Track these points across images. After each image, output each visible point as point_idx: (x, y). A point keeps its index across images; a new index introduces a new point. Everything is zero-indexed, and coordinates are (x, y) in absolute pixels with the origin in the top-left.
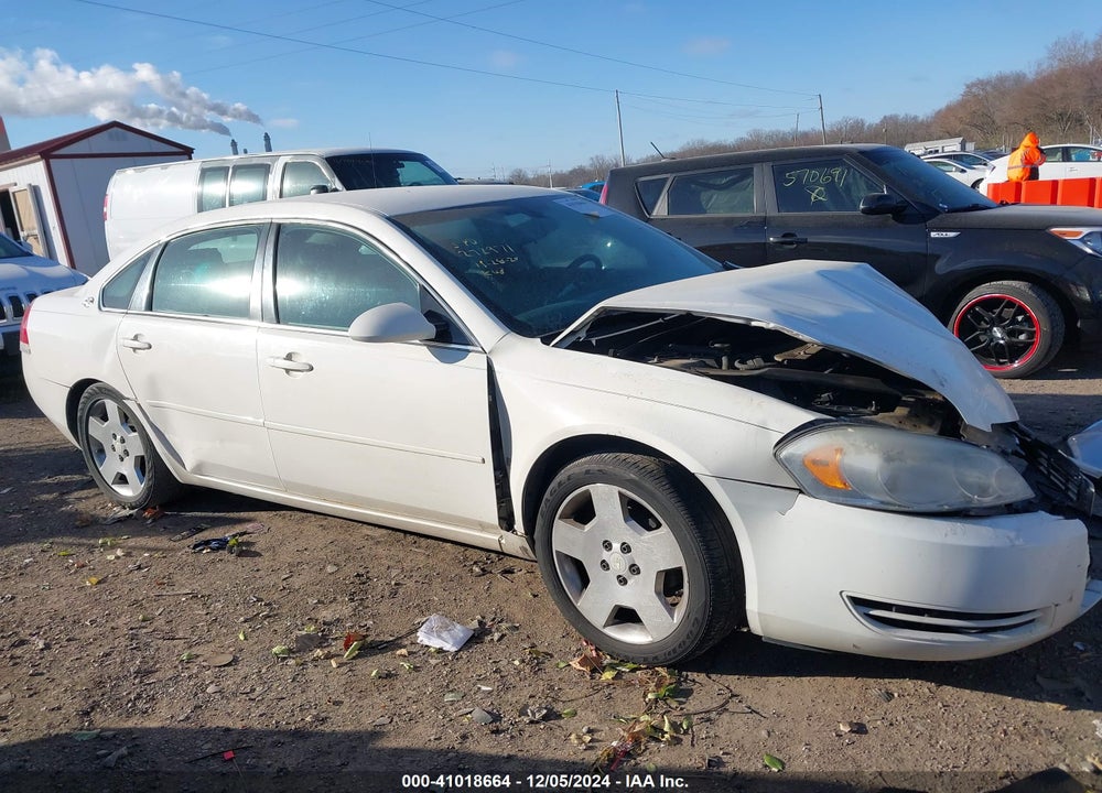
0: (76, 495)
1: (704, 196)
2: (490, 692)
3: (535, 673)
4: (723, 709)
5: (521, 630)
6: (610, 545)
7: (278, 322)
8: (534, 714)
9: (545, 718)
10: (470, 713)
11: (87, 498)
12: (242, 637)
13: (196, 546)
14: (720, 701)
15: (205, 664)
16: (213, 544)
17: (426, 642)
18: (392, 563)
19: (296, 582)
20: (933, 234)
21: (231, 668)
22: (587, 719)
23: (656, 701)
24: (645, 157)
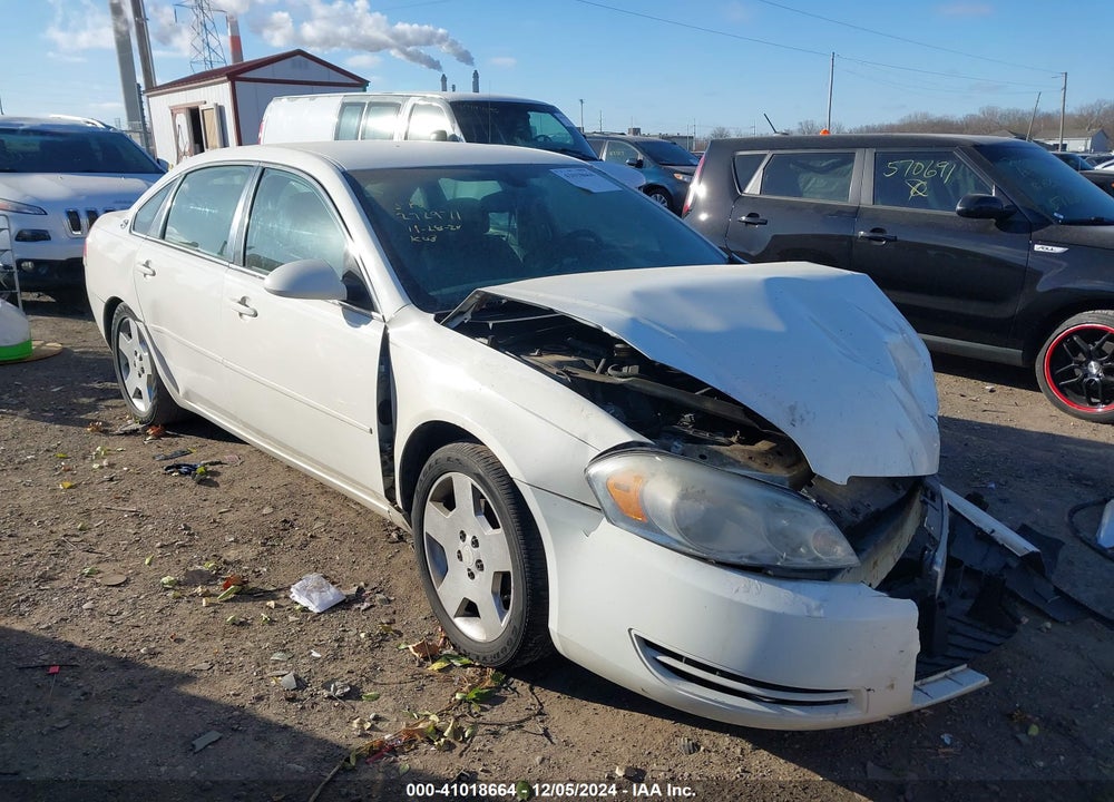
0: (109, 403)
1: (803, 178)
2: (317, 659)
3: (372, 650)
4: (519, 725)
5: (393, 605)
6: (465, 536)
7: (244, 265)
8: (336, 689)
9: (345, 697)
10: (283, 676)
11: (116, 407)
12: (147, 561)
13: (168, 468)
14: (522, 716)
15: (98, 581)
16: (183, 469)
17: (297, 599)
18: (322, 515)
19: (230, 517)
20: (1037, 248)
21: (118, 589)
22: (386, 704)
23: (461, 702)
24: (858, 126)
